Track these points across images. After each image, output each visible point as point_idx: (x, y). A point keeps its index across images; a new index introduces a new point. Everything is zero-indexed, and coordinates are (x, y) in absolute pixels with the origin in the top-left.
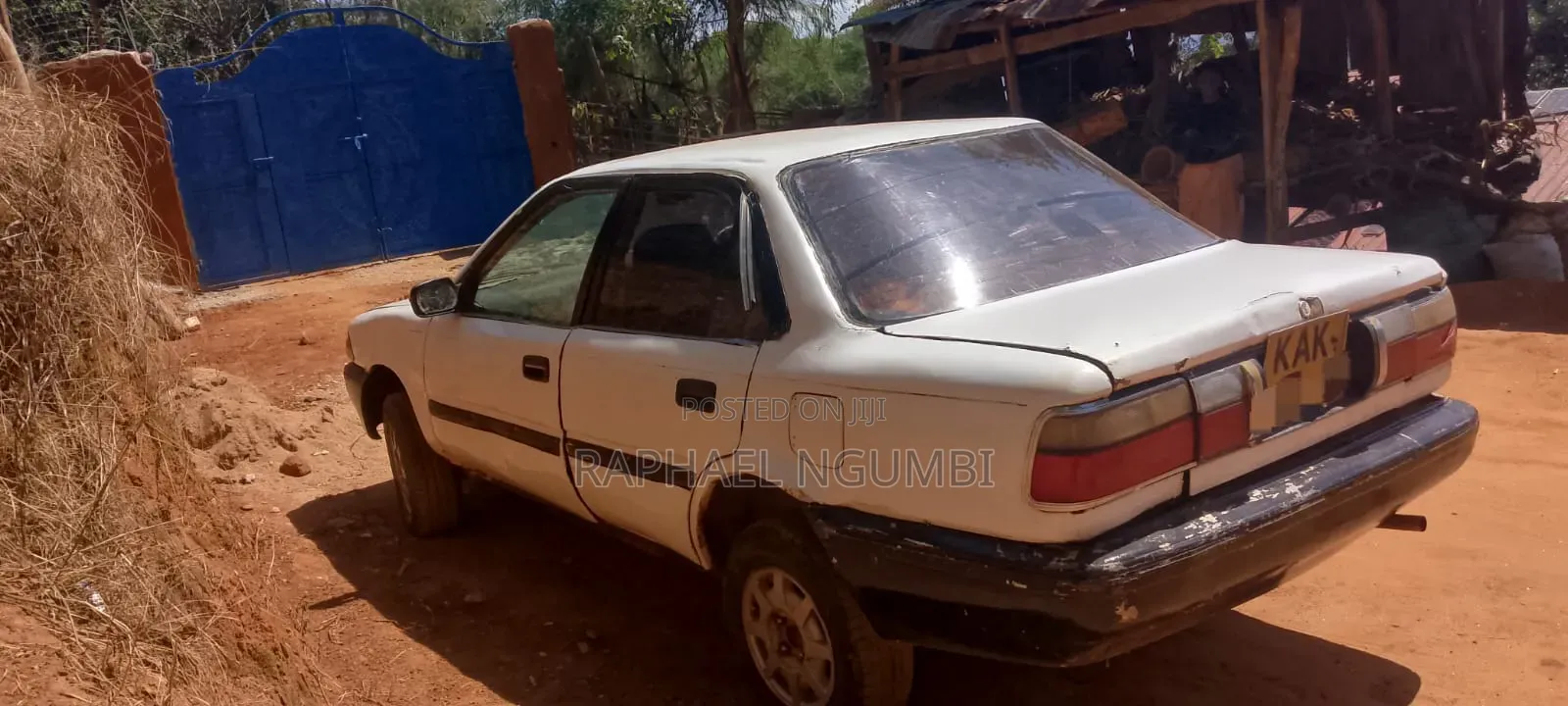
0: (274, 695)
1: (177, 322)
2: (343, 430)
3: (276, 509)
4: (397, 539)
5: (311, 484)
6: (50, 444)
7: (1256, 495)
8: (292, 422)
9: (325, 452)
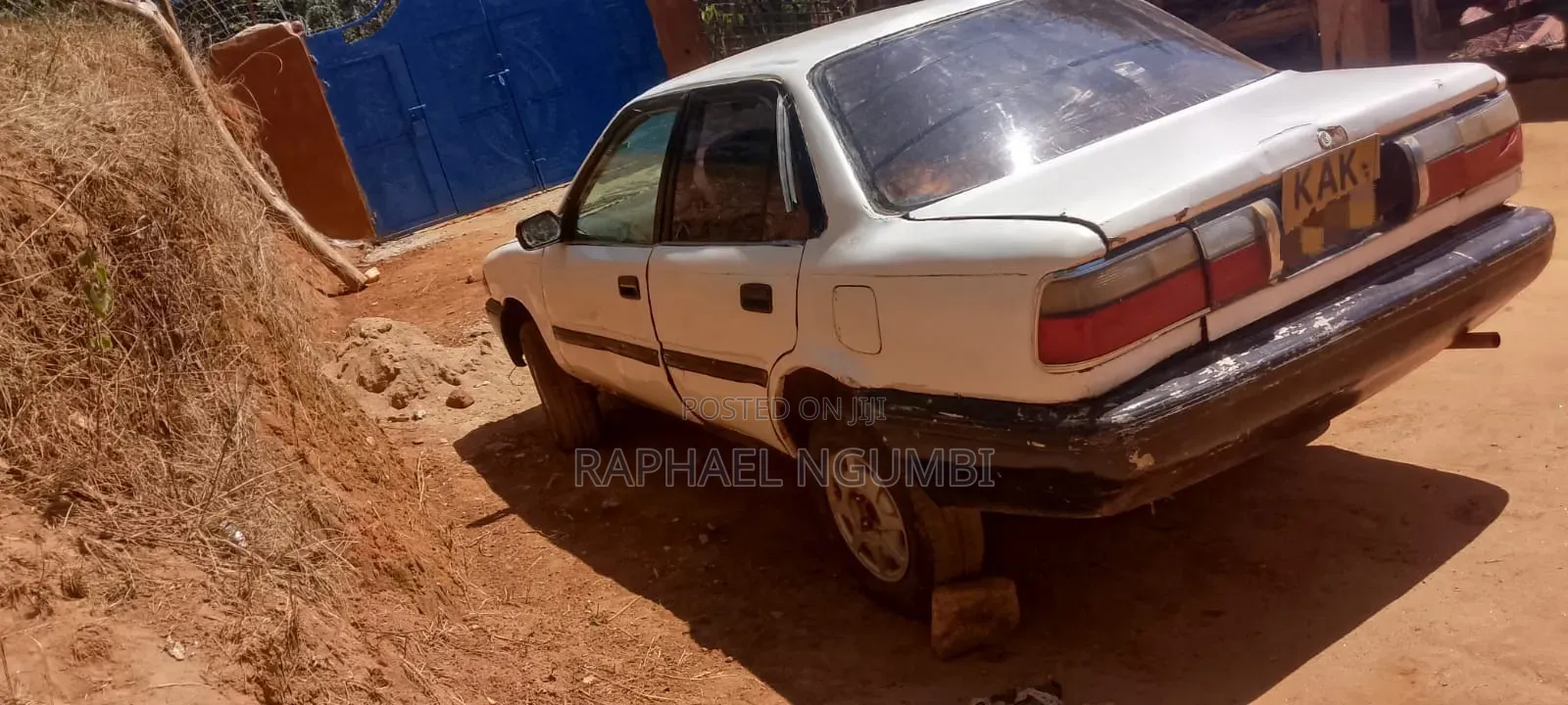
0: (411, 605)
1: (359, 275)
2: (502, 360)
3: (444, 440)
4: (547, 456)
5: (476, 414)
6: (193, 409)
7: (1283, 332)
8: (454, 358)
9: (486, 382)
